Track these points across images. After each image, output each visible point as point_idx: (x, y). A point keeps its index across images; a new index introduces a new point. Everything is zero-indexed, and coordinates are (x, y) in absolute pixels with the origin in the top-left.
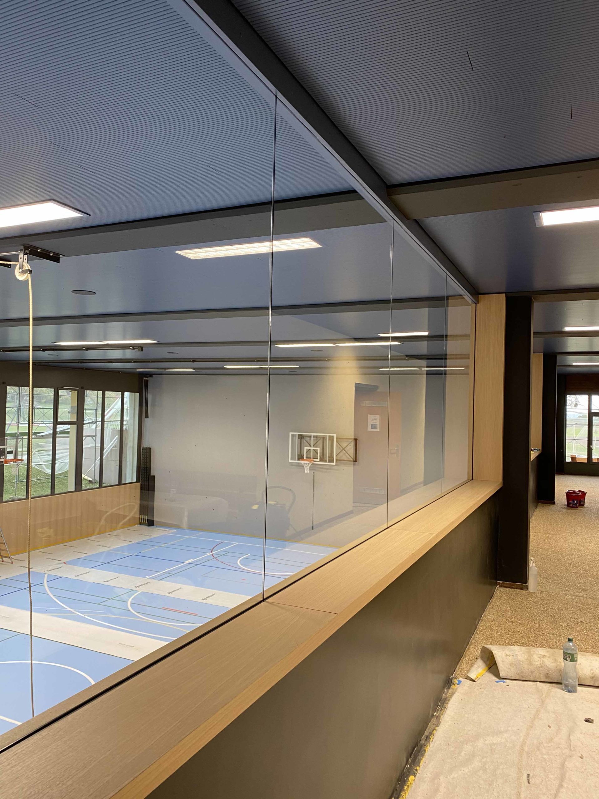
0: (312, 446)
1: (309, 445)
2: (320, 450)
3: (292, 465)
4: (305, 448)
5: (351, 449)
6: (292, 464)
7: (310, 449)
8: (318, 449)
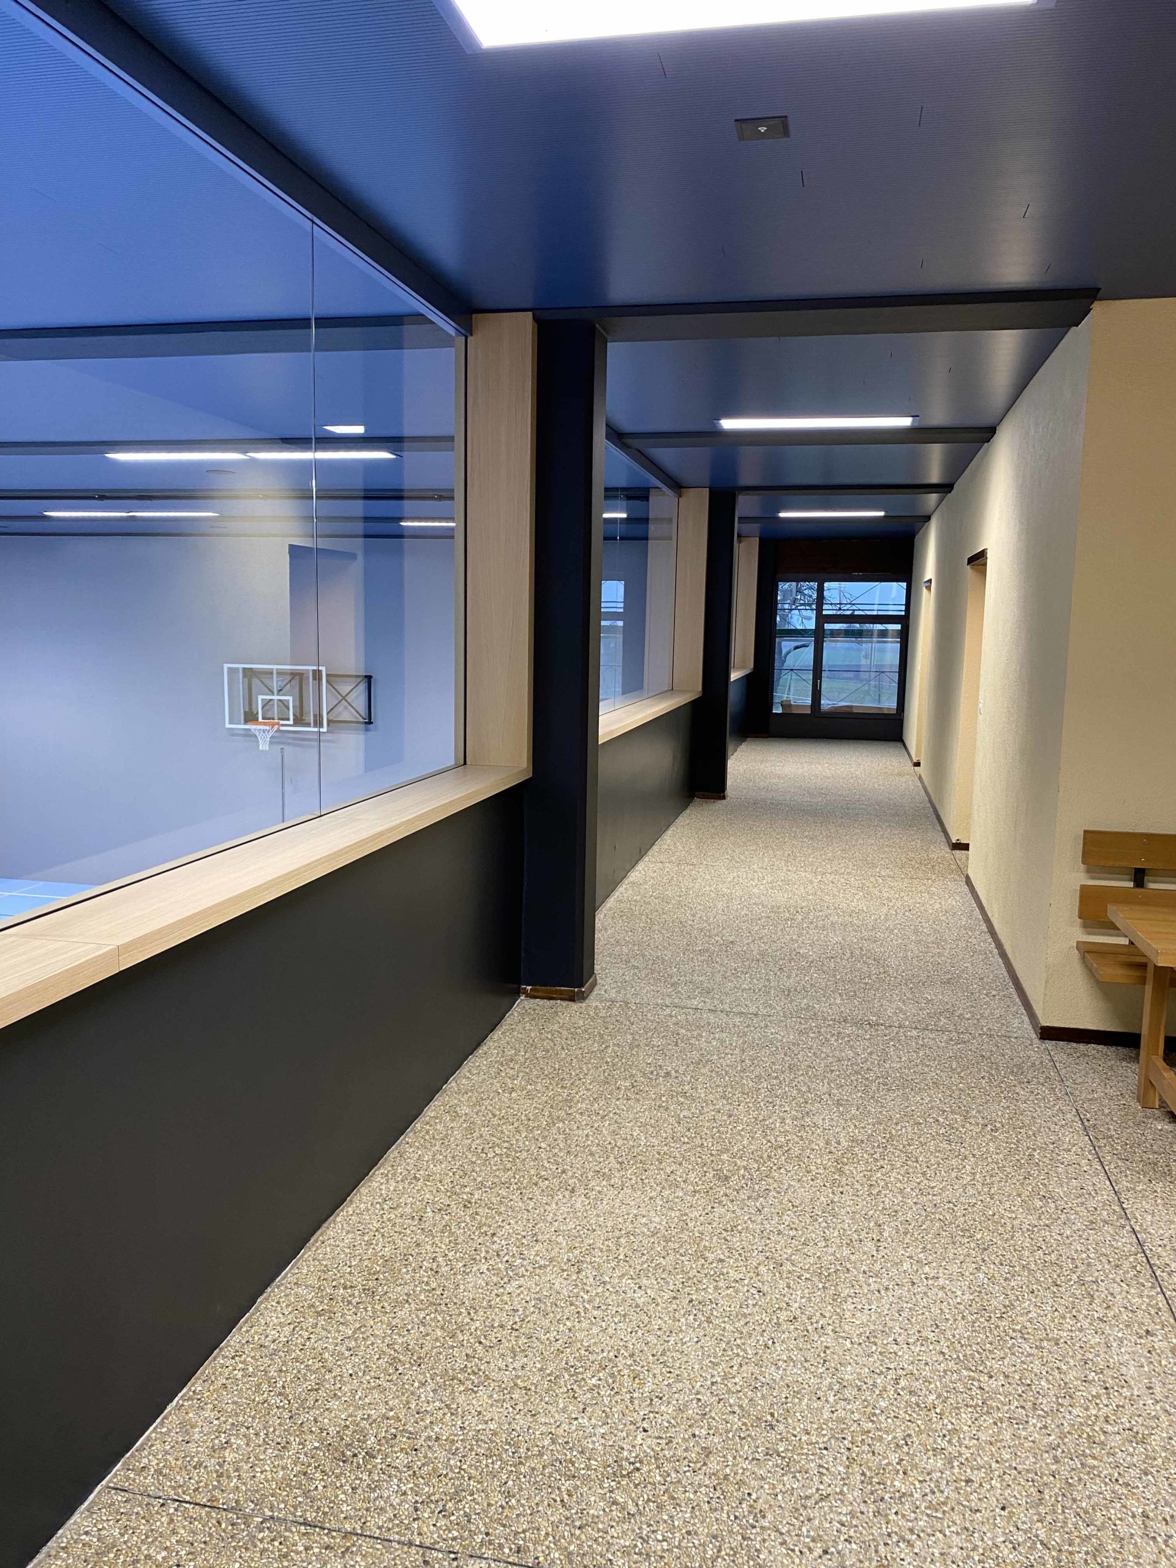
0: (275, 692)
1: (270, 690)
2: (294, 701)
3: (233, 735)
4: (260, 697)
5: (358, 698)
6: (232, 733)
7: (271, 700)
8: (290, 698)
